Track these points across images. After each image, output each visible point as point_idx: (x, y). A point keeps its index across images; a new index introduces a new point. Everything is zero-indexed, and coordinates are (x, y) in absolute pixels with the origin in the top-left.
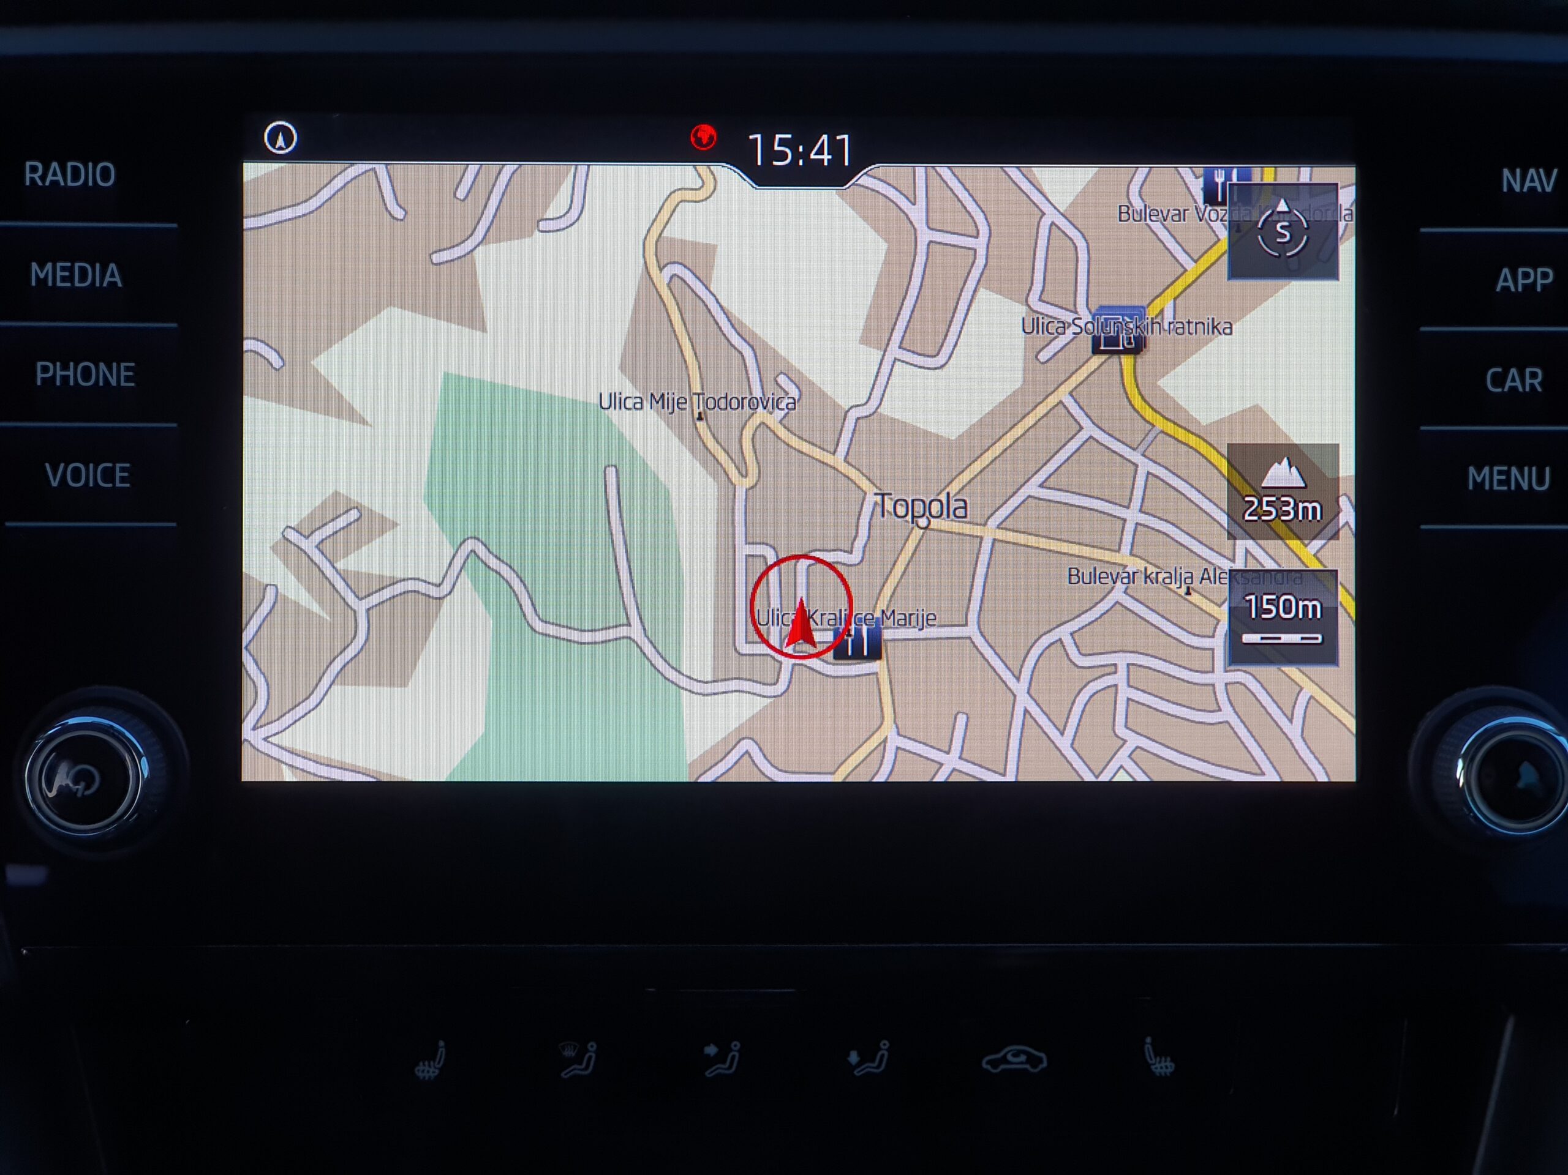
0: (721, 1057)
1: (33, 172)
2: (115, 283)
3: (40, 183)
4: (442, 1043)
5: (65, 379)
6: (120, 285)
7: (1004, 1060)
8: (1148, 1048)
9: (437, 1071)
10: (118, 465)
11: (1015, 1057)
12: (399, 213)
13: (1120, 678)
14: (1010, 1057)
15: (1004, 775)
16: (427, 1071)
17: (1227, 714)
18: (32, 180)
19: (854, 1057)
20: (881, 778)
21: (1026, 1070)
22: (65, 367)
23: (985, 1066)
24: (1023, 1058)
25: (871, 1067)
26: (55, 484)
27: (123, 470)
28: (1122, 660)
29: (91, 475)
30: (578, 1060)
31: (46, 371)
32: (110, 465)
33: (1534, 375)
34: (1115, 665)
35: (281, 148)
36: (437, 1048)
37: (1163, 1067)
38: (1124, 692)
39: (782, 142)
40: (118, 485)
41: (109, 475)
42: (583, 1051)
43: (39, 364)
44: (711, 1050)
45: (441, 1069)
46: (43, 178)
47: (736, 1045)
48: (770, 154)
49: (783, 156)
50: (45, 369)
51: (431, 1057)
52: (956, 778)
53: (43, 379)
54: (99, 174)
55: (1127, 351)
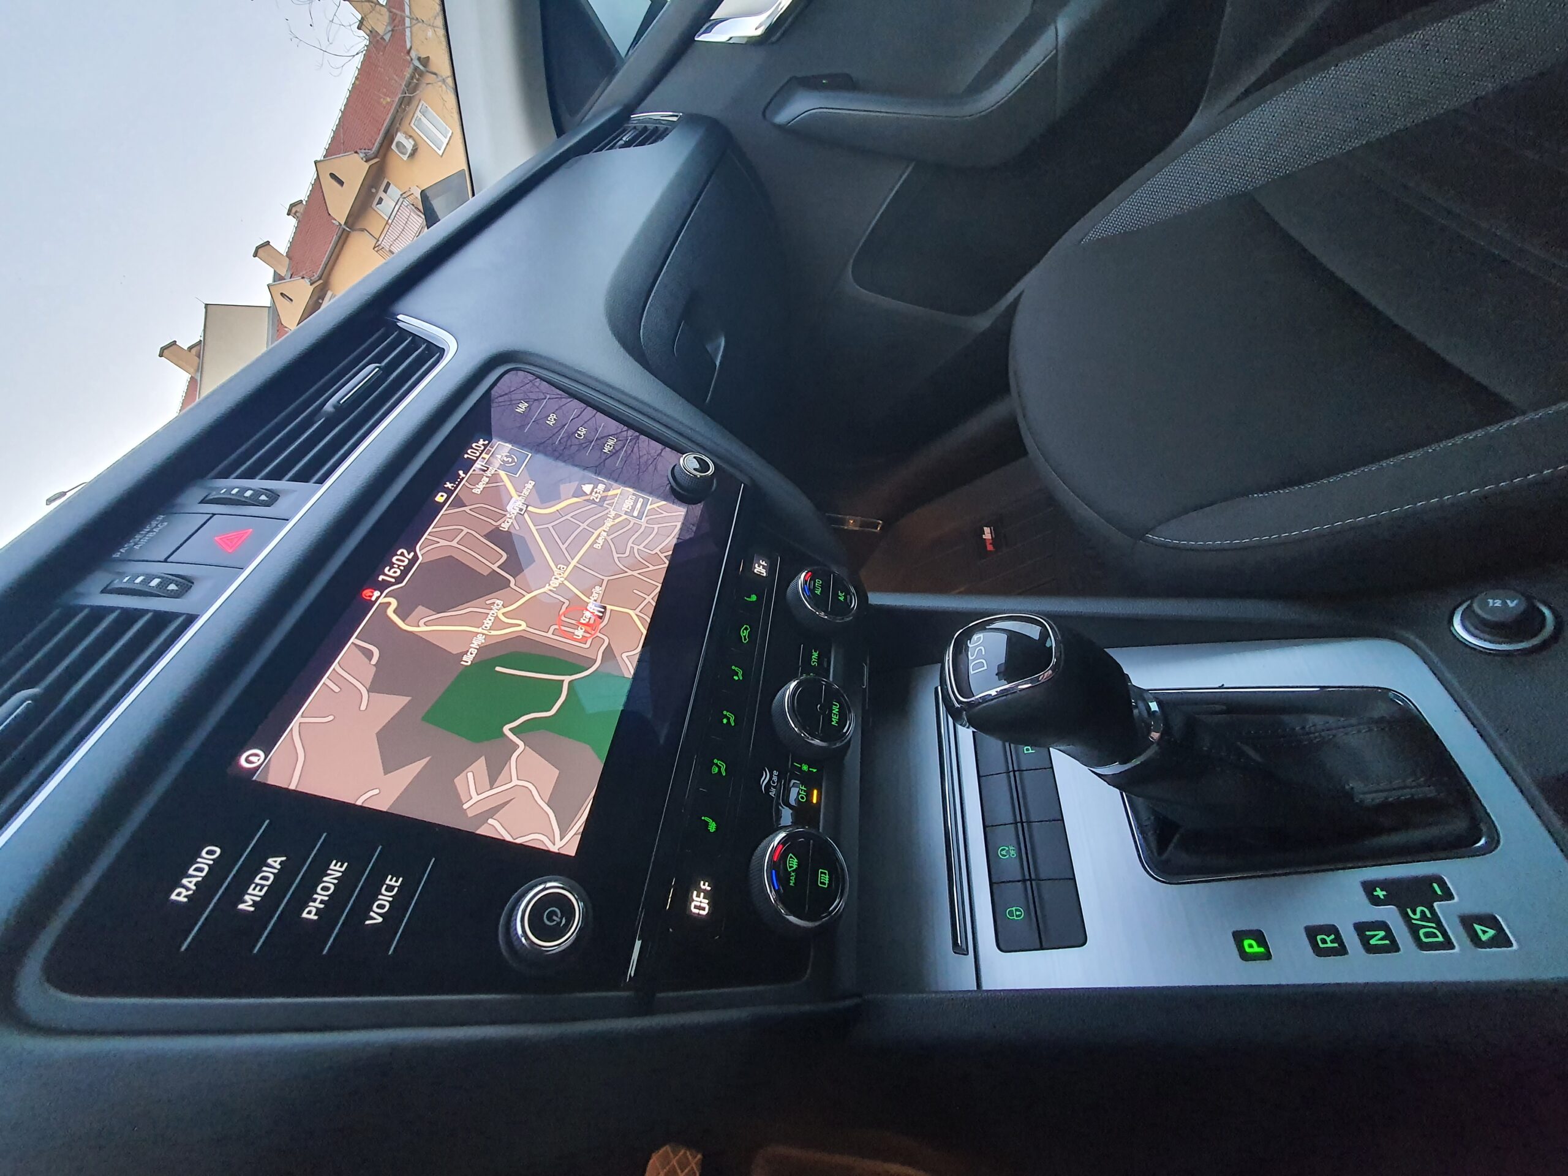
0: (728, 719)
1: (179, 896)
2: (282, 861)
3: (190, 892)
4: (703, 818)
5: (322, 902)
6: (284, 859)
7: (745, 637)
8: (747, 599)
9: (714, 823)
10: (388, 882)
11: (744, 633)
12: (331, 718)
13: (636, 547)
14: (745, 634)
15: (658, 586)
16: (712, 827)
17: (656, 527)
18: (185, 896)
19: (736, 678)
20: (649, 620)
21: (749, 632)
22: (315, 900)
23: (745, 642)
24: (745, 631)
25: (740, 673)
26: (380, 920)
27: (391, 880)
28: (630, 544)
29: (385, 898)
30: (719, 768)
32: (385, 886)
34: (631, 547)
35: (258, 760)
36: (704, 820)
38: (641, 547)
39: (390, 570)
40: (398, 884)
41: (390, 888)
42: (717, 765)
43: (304, 916)
44: (725, 721)
45: (713, 821)
46: (188, 889)
47: (725, 712)
48: (392, 575)
49: (395, 572)
50: (309, 913)
51: (707, 824)
52: (656, 599)
53: (315, 915)
54: (207, 858)
55: (527, 507)
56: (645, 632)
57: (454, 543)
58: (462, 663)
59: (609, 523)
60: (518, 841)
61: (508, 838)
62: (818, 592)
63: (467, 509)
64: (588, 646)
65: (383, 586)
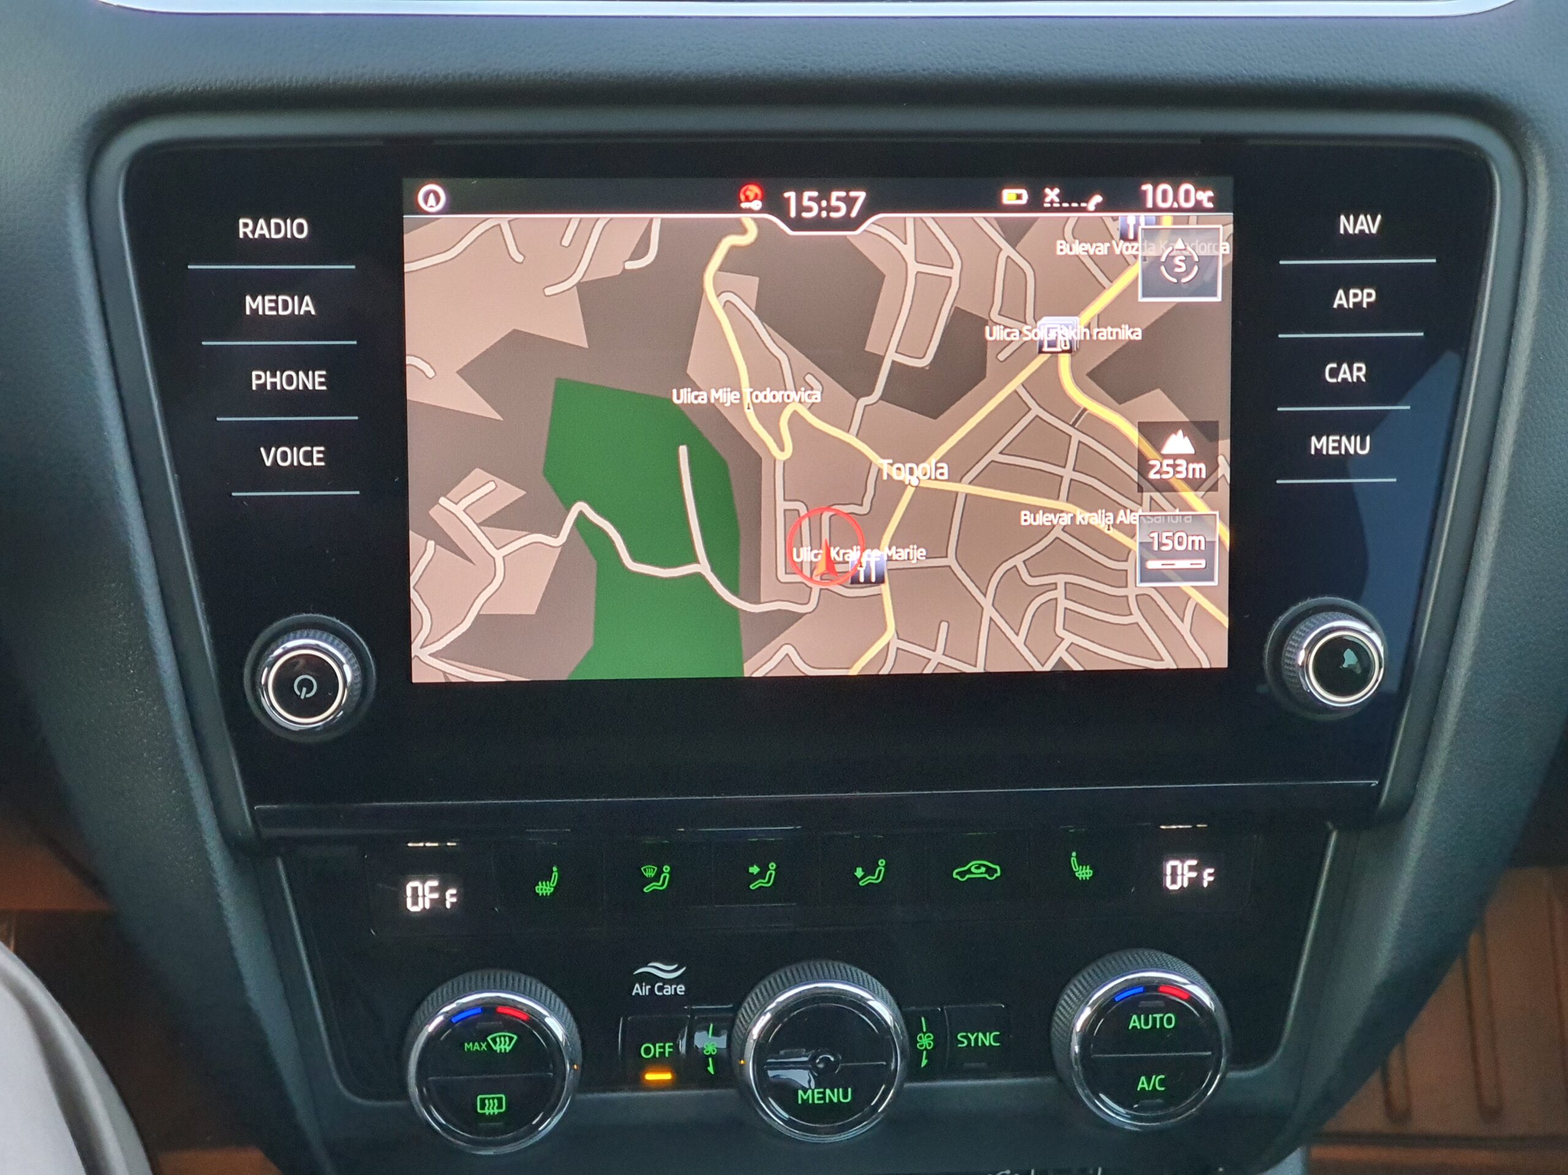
0: (762, 875)
1: (246, 228)
2: (309, 312)
3: (251, 236)
4: (555, 869)
5: (274, 384)
6: (313, 313)
7: (969, 871)
8: (1074, 860)
9: (552, 889)
10: (315, 449)
11: (977, 869)
12: (519, 258)
13: (1059, 594)
14: (973, 870)
15: (975, 666)
16: (545, 889)
17: (1137, 617)
18: (245, 234)
19: (859, 872)
20: (885, 671)
21: (985, 878)
22: (274, 375)
23: (955, 876)
24: (983, 869)
25: (871, 879)
26: (268, 463)
27: (319, 452)
28: (1061, 580)
29: (296, 457)
30: (656, 878)
31: (260, 378)
32: (309, 449)
33: (1359, 369)
34: (1056, 584)
35: (431, 206)
36: (552, 872)
37: (1084, 873)
38: (1063, 603)
39: (811, 199)
40: (316, 463)
41: (308, 456)
42: (660, 872)
43: (254, 373)
44: (754, 870)
45: (555, 888)
46: (253, 232)
47: (772, 866)
48: (801, 208)
49: (809, 209)
50: (259, 377)
51: (548, 878)
52: (941, 670)
53: (257, 385)
54: (296, 229)
55: (1064, 352)
56: (854, 671)
57: (913, 268)
58: (675, 391)
59: (1099, 520)
60: (413, 595)
61: (413, 580)
62: (1135, 1022)
63: (1007, 250)
64: (782, 580)
65: (775, 205)
